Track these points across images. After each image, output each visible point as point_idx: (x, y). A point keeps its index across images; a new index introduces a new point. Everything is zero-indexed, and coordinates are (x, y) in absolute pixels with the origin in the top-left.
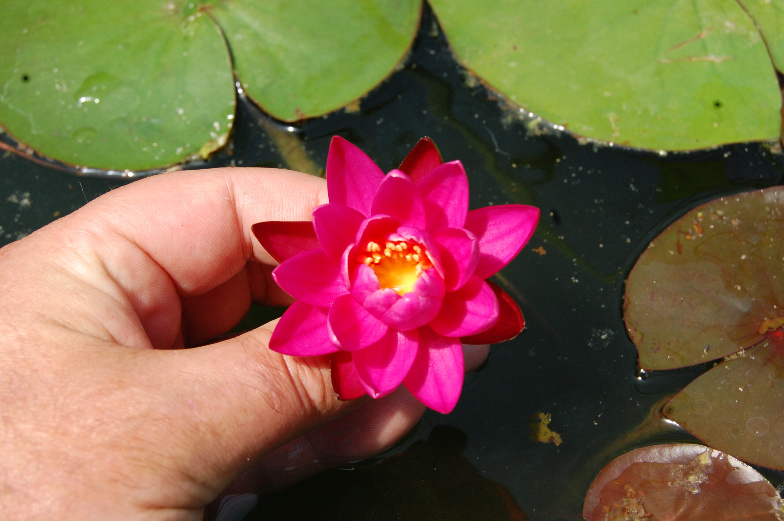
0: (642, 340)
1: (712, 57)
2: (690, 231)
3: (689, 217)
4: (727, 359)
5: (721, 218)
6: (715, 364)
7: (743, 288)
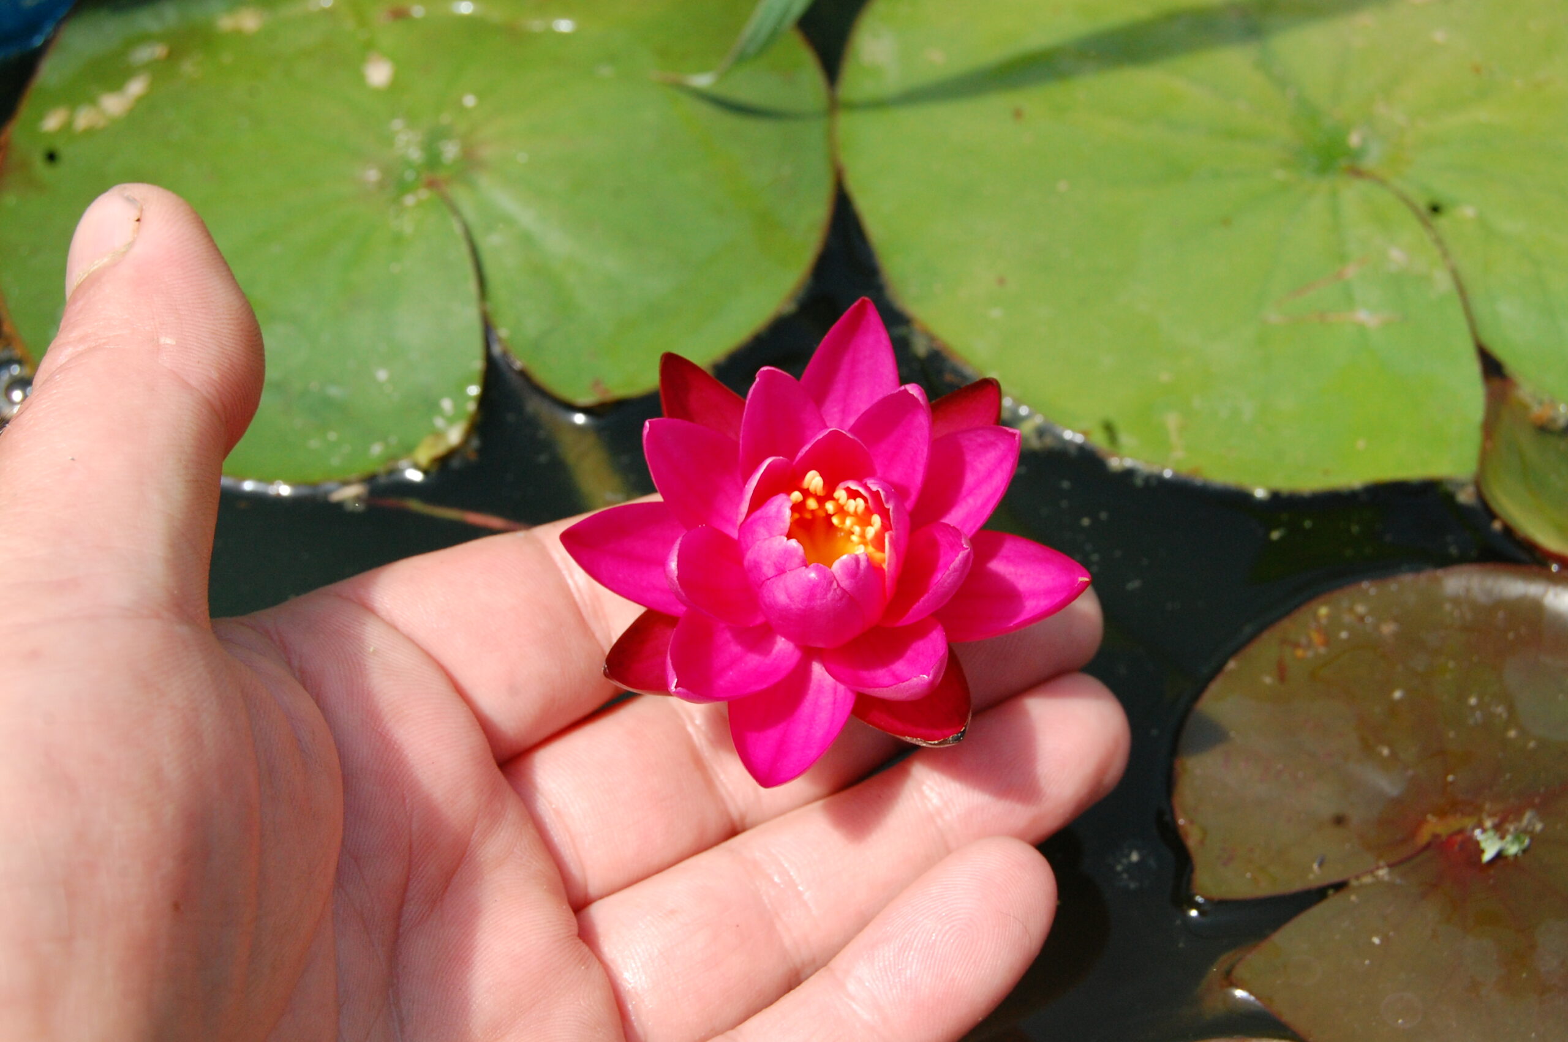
0: (1202, 842)
1: (1363, 315)
2: (1303, 640)
3: (1302, 616)
4: (1354, 883)
5: (1361, 618)
6: (1331, 892)
7: (1394, 754)
